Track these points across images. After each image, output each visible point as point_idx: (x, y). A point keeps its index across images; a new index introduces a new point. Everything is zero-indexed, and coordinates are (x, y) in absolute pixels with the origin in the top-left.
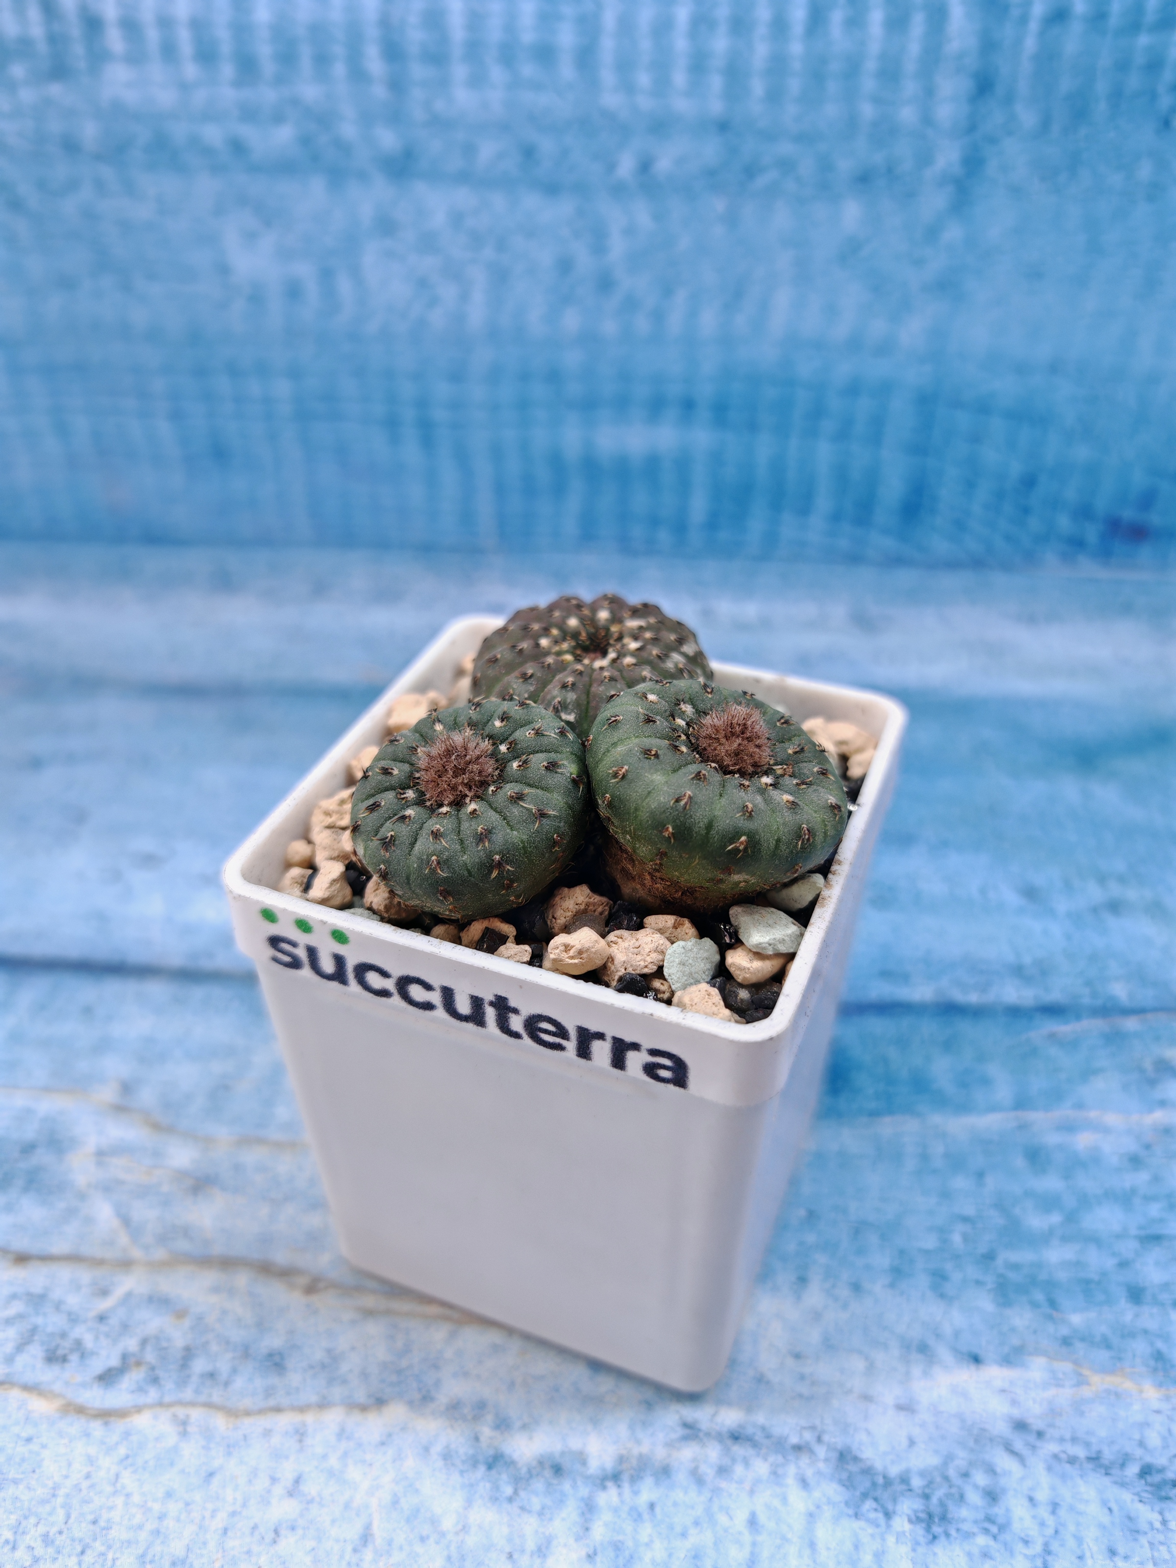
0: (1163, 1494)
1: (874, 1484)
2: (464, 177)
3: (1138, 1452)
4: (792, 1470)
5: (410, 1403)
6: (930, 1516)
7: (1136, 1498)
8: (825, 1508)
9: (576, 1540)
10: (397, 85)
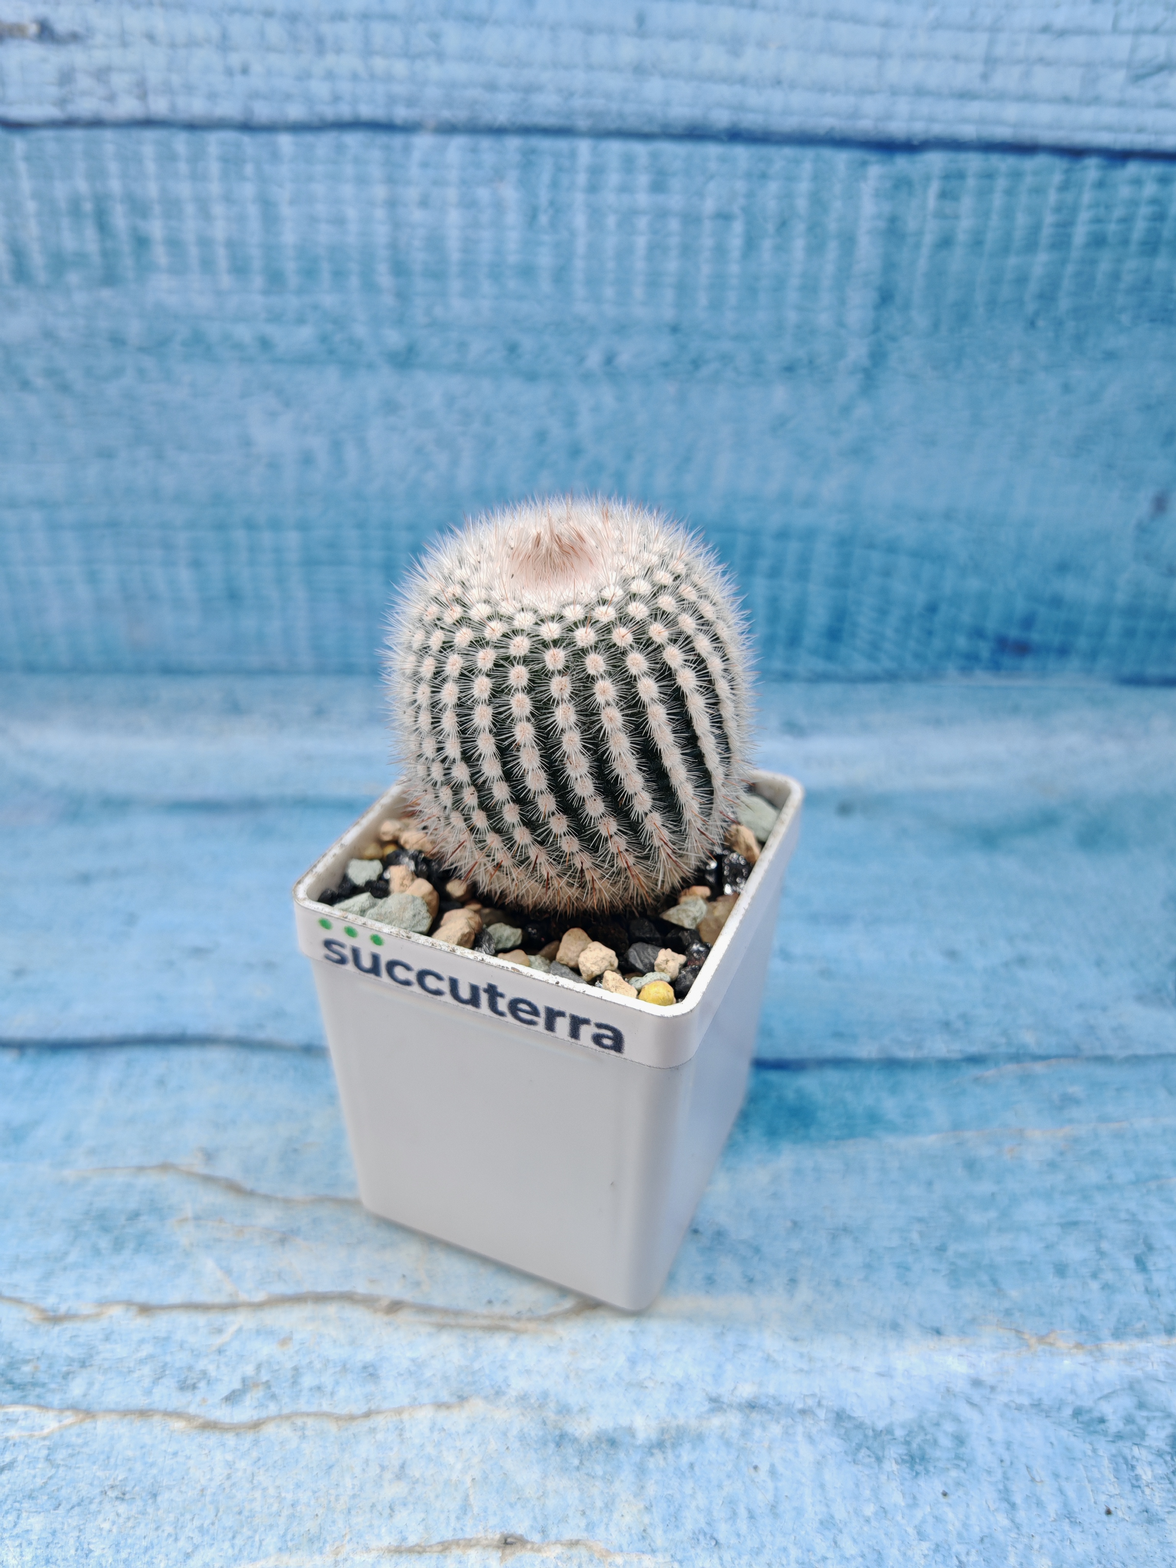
0: (1092, 1429)
1: (866, 1436)
2: (457, 368)
3: (1071, 1398)
4: (800, 1429)
5: (486, 1398)
6: (912, 1458)
7: (1071, 1433)
8: (829, 1457)
9: (634, 1497)
10: (402, 296)
